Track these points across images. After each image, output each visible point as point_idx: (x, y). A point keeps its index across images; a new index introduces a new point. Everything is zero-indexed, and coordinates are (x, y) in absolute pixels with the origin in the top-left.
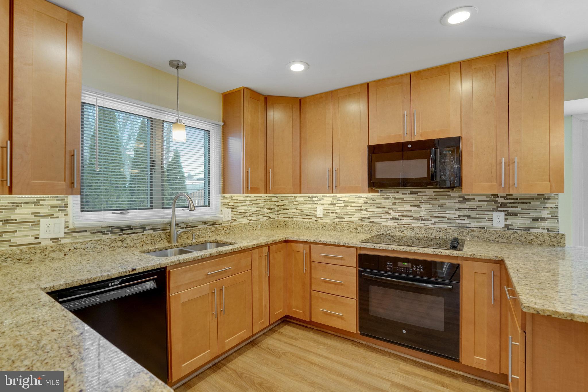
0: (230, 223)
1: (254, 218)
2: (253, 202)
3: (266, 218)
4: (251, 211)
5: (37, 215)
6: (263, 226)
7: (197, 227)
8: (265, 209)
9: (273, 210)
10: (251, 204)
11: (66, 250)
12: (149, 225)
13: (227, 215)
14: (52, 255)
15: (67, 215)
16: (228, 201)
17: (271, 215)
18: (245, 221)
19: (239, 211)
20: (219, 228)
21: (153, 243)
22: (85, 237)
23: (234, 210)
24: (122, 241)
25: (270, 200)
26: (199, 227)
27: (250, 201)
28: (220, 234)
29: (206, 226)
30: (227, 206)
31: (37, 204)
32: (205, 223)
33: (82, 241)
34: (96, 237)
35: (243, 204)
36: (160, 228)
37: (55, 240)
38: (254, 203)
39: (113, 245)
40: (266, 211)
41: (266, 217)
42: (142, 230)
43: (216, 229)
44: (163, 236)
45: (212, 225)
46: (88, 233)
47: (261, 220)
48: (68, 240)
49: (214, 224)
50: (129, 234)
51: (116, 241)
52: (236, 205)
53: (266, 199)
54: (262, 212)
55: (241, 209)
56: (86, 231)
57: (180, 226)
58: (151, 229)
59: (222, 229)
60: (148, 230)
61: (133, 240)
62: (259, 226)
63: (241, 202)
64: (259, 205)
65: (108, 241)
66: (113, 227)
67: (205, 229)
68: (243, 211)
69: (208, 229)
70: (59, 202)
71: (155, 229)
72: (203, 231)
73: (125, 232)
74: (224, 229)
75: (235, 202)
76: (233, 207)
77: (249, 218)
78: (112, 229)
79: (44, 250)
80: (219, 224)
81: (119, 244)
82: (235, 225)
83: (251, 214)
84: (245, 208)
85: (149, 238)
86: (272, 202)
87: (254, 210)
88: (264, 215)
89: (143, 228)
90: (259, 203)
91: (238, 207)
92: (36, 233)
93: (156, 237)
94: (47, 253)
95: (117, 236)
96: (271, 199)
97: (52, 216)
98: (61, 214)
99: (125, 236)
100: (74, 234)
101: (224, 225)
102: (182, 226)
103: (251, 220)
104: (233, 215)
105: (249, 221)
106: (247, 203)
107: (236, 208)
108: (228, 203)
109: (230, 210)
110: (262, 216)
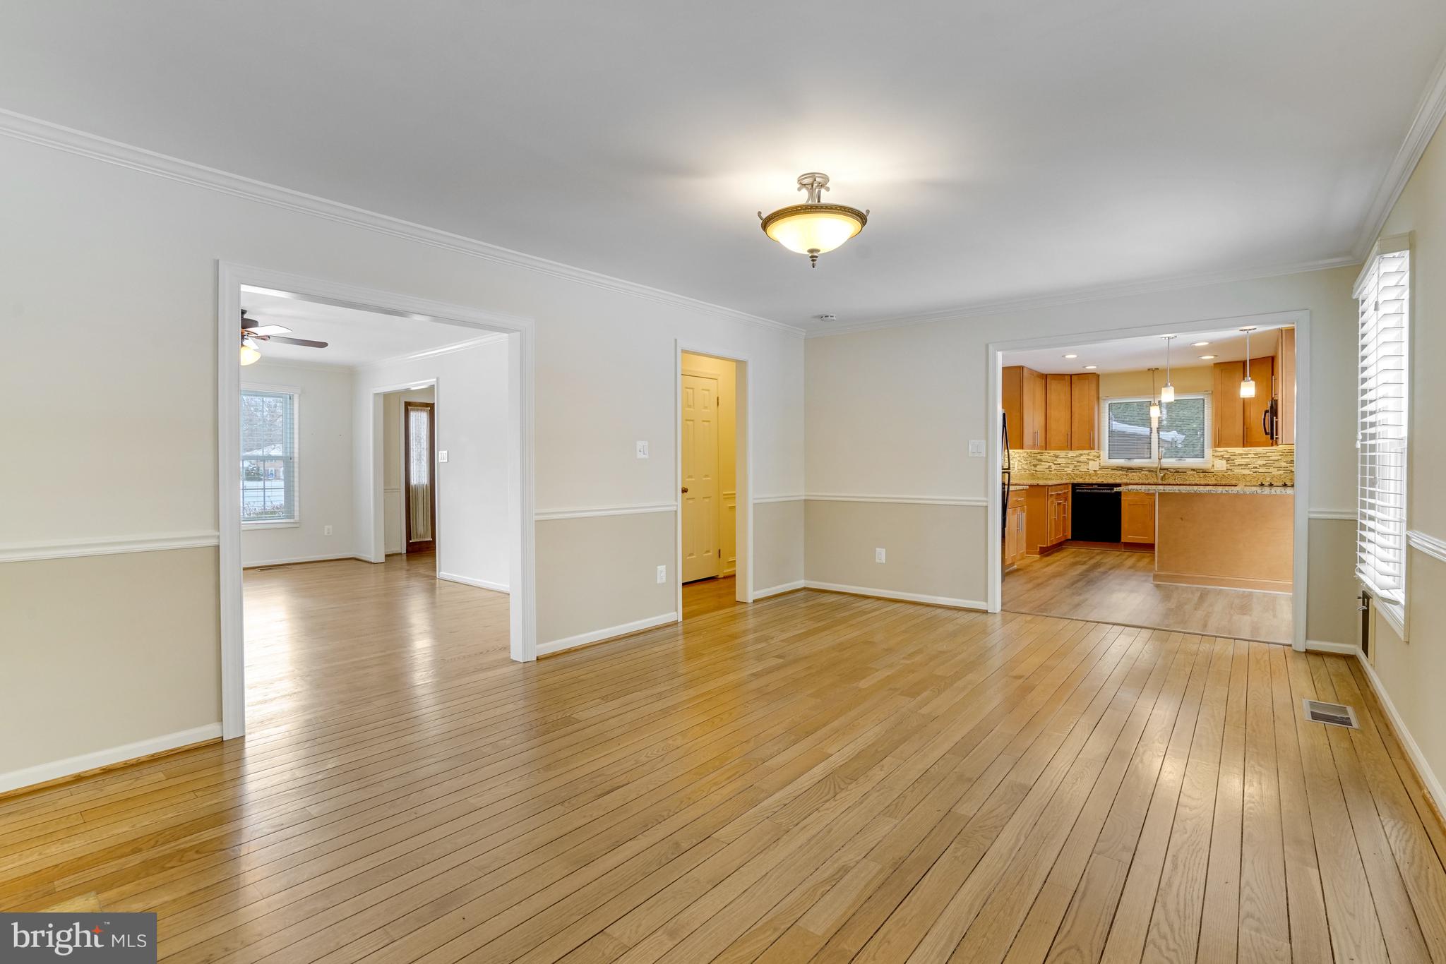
0: (1224, 471)
1: (1260, 470)
5: (1088, 459)
7: (1185, 472)
11: (1098, 476)
12: (1144, 468)
13: (1221, 465)
14: (1093, 477)
15: (1100, 460)
16: (1222, 453)
18: (1246, 472)
19: (1237, 463)
20: (1208, 475)
22: (1111, 470)
23: (1229, 462)
24: (1126, 475)
26: (1187, 472)
27: (1255, 454)
28: (1209, 480)
30: (1220, 458)
31: (1088, 454)
32: (1194, 470)
33: (1108, 471)
34: (1113, 472)
35: (1245, 456)
36: (1153, 471)
37: (1095, 471)
38: (1259, 456)
39: (1121, 477)
42: (1140, 471)
43: (1205, 475)
44: (1154, 476)
45: (1201, 472)
46: (1111, 468)
47: (1273, 473)
48: (1103, 471)
49: (1204, 471)
50: (1132, 472)
51: (1123, 475)
52: (1232, 457)
53: (1284, 452)
54: (1277, 464)
55: (1239, 461)
56: (1108, 468)
57: (1170, 471)
58: (1146, 471)
59: (1211, 475)
60: (1144, 471)
61: (1133, 476)
62: (1268, 479)
63: (1241, 454)
64: (1271, 458)
65: (1119, 474)
66: (1122, 467)
67: (1193, 475)
68: (1245, 463)
69: (1196, 474)
70: (1097, 454)
71: (1149, 471)
72: (1190, 475)
74: (1214, 476)
75: (1232, 455)
76: (1228, 460)
77: (1252, 470)
78: (1121, 469)
79: (1090, 475)
80: (1209, 472)
81: (1125, 477)
82: (1228, 473)
83: (1257, 466)
84: (1247, 460)
85: (1143, 476)
87: (1261, 462)
89: (1141, 469)
91: (1236, 459)
92: (1086, 467)
93: (1148, 476)
95: (1124, 473)
97: (1094, 460)
98: (1098, 460)
99: (1128, 471)
100: (1104, 468)
101: (1216, 473)
102: (1172, 470)
103: (1256, 472)
104: (1228, 465)
105: (1252, 473)
106: (1249, 456)
107: (1233, 460)
108: (1222, 456)
109: (1224, 462)
110: (1276, 470)
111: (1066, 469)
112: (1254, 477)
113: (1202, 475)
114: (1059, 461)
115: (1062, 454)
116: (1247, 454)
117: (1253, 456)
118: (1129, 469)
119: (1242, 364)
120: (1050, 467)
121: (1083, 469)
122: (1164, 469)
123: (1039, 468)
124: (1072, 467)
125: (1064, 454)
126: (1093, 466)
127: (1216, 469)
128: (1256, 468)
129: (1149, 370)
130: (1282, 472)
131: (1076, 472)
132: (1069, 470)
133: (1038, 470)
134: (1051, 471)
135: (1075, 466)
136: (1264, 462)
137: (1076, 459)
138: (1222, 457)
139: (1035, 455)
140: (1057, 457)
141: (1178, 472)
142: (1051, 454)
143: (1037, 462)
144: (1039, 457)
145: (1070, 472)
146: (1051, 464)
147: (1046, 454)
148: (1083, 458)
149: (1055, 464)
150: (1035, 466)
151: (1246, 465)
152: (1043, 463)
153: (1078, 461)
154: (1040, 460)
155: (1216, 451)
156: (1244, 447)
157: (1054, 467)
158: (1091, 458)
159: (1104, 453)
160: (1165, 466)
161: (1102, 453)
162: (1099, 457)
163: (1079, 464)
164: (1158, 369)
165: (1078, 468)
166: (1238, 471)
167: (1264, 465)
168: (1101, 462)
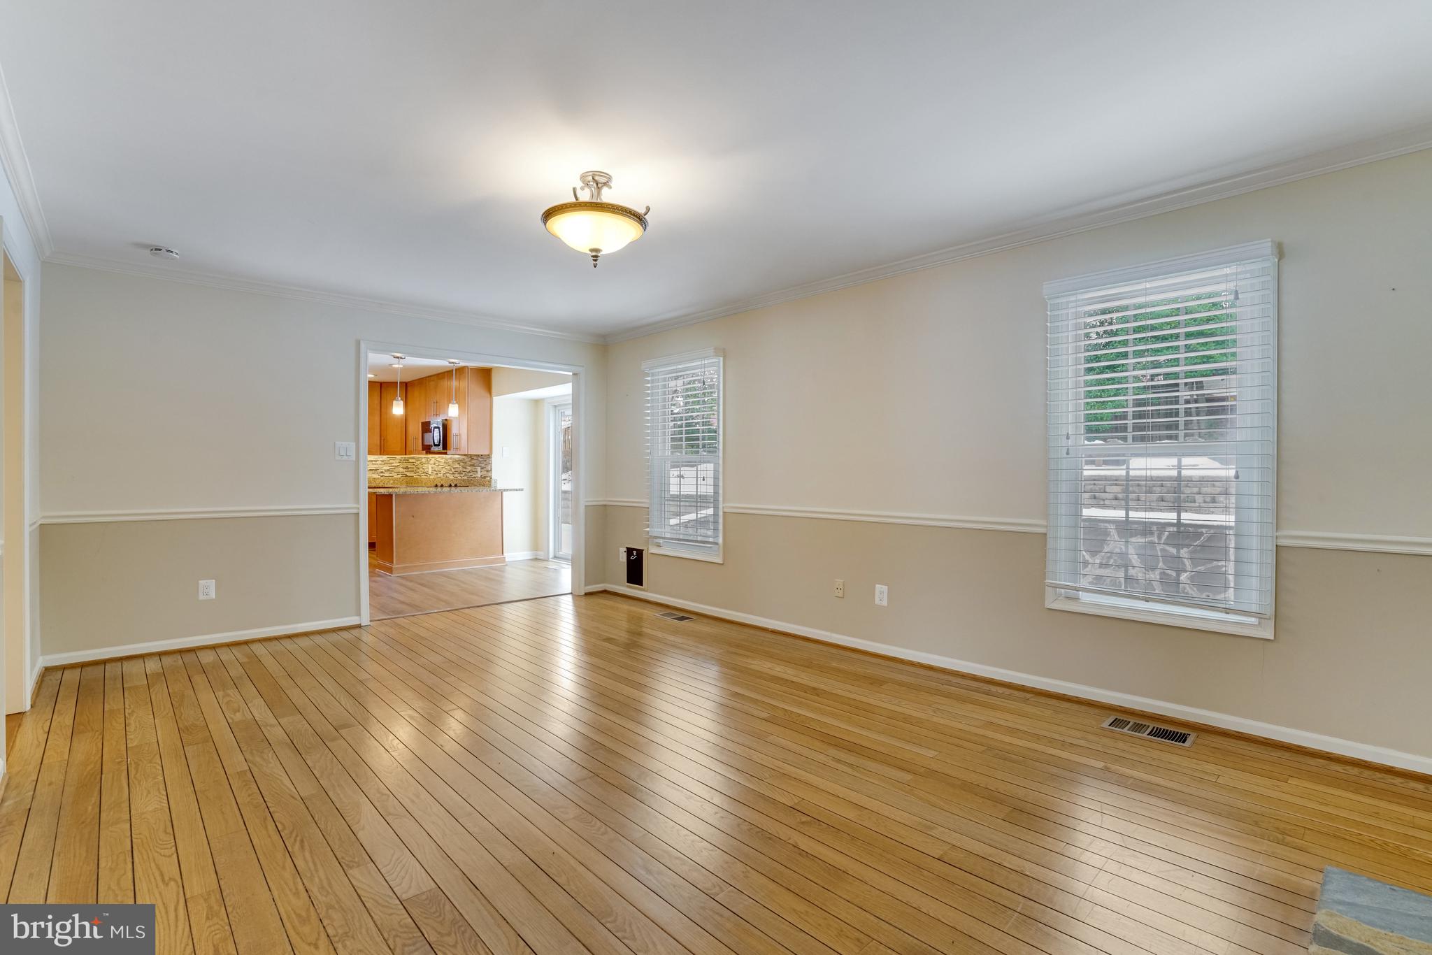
1: (385, 475)
9: (410, 470)
17: (408, 474)
27: (382, 461)
38: (384, 463)
40: (401, 470)
54: (397, 470)
84: (376, 466)
110: (396, 474)
112: (382, 481)
116: (376, 461)
119: (379, 385)
128: (382, 472)
130: (400, 476)
136: (388, 468)
151: (376, 470)
156: (380, 454)
167: (388, 470)
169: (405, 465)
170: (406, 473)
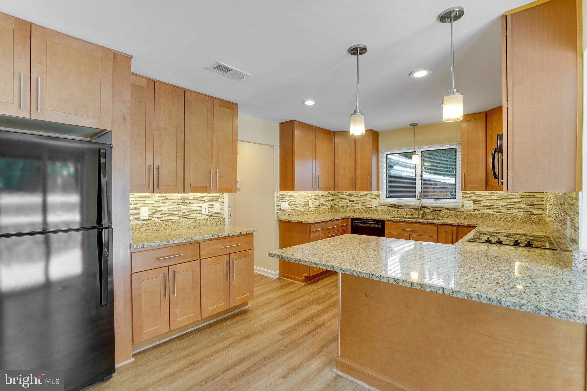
0: (472, 212)
1: (503, 211)
2: (502, 197)
3: (524, 213)
4: (499, 204)
5: (372, 198)
6: (515, 219)
7: (441, 210)
8: (522, 204)
9: (536, 206)
10: (500, 198)
11: (378, 211)
12: (411, 206)
13: (469, 205)
14: (374, 212)
15: (379, 198)
16: (470, 195)
17: (533, 211)
18: (491, 212)
19: (482, 204)
20: (458, 214)
21: (412, 215)
22: (385, 208)
23: (476, 203)
24: (397, 211)
25: (532, 197)
26: (443, 211)
27: (498, 196)
28: (460, 218)
29: (448, 211)
30: (469, 199)
31: (371, 194)
32: (447, 209)
33: (383, 209)
34: (389, 208)
35: (488, 198)
36: (417, 208)
37: (376, 207)
39: (393, 212)
40: (524, 206)
41: (523, 211)
42: (408, 208)
43: (456, 214)
44: (417, 212)
45: (454, 211)
46: (386, 206)
47: (514, 214)
48: (380, 208)
49: (455, 210)
50: (401, 209)
51: (395, 211)
52: (479, 199)
53: (524, 195)
54: (518, 206)
55: (484, 202)
56: (385, 205)
57: (429, 209)
58: (412, 208)
59: (461, 214)
60: (410, 208)
61: (402, 212)
62: (510, 219)
63: (486, 196)
64: (512, 200)
65: (392, 210)
66: (395, 205)
67: (446, 213)
68: (489, 204)
69: (448, 213)
70: (377, 194)
71: (414, 208)
72: (444, 214)
73: (400, 208)
74: (464, 215)
75: (478, 197)
76: (475, 201)
77: (496, 210)
78: (394, 206)
79: (372, 210)
80: (460, 211)
81: (396, 212)
82: (476, 214)
83: (500, 207)
84: (491, 201)
85: (409, 212)
86: (537, 198)
87: (504, 203)
88: (521, 210)
89: (408, 207)
90: (513, 199)
91: (482, 200)
92: (370, 204)
93: (413, 212)
94: (373, 211)
95: (396, 209)
96: (535, 195)
97: (375, 199)
99: (399, 210)
100: (382, 206)
101: (465, 212)
102: (431, 209)
103: (499, 212)
104: (475, 206)
105: (495, 213)
106: (493, 198)
107: (480, 201)
108: (470, 197)
109: (472, 202)
110: (517, 211)
111: (357, 205)
112: (497, 217)
113: (454, 213)
114: (353, 198)
115: (355, 194)
116: (491, 196)
117: (496, 198)
118: (399, 206)
119: (484, 114)
120: (347, 203)
121: (368, 205)
122: (425, 207)
123: (340, 204)
124: (361, 203)
125: (356, 193)
126: (375, 203)
127: (465, 208)
128: (499, 209)
129: (410, 125)
130: (522, 213)
131: (364, 208)
132: (359, 206)
133: (340, 205)
134: (347, 206)
135: (363, 203)
136: (506, 204)
137: (363, 198)
138: (470, 199)
139: (338, 194)
140: (351, 196)
141: (435, 210)
142: (348, 194)
143: (339, 200)
144: (340, 196)
145: (359, 207)
146: (348, 201)
147: (345, 193)
148: (368, 197)
149: (350, 201)
150: (338, 202)
152: (343, 200)
153: (365, 199)
154: (341, 198)
155: (465, 193)
156: (486, 190)
157: (349, 203)
158: (373, 197)
159: (383, 193)
160: (425, 204)
161: (380, 193)
162: (378, 196)
163: (365, 201)
164: (417, 124)
165: (365, 204)
166: (483, 211)
167: (506, 206)
168: (380, 200)
169: (529, 201)
170: (531, 210)
